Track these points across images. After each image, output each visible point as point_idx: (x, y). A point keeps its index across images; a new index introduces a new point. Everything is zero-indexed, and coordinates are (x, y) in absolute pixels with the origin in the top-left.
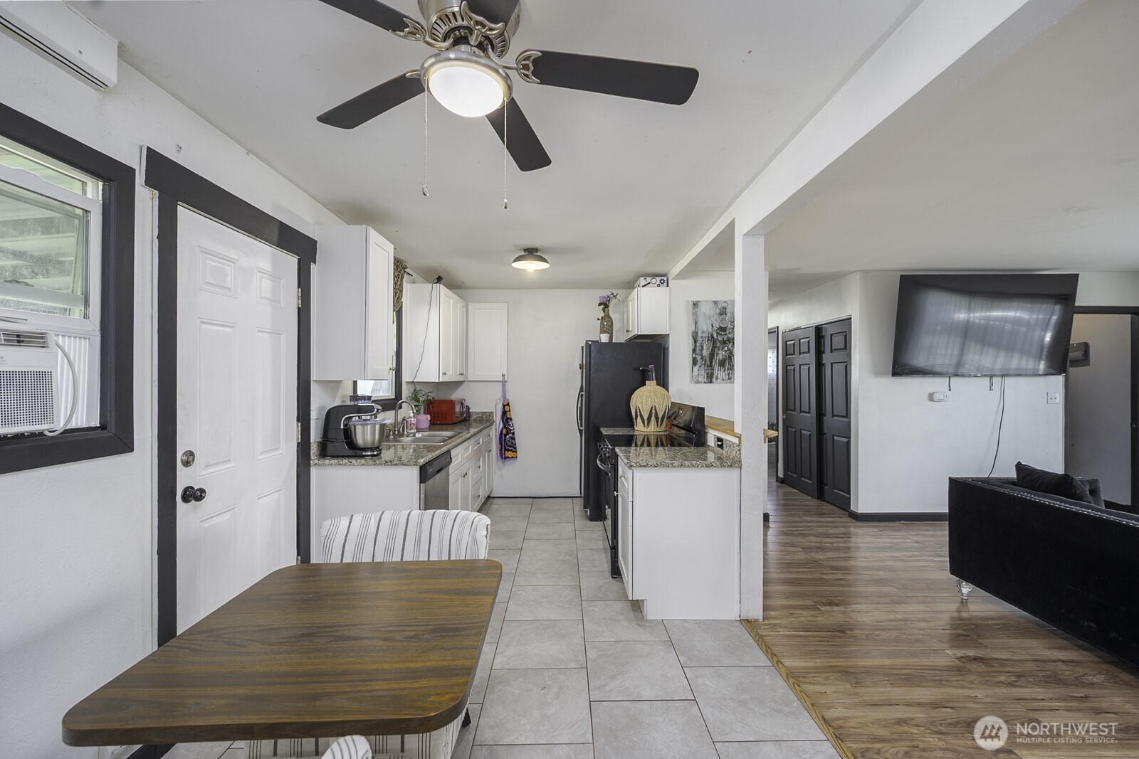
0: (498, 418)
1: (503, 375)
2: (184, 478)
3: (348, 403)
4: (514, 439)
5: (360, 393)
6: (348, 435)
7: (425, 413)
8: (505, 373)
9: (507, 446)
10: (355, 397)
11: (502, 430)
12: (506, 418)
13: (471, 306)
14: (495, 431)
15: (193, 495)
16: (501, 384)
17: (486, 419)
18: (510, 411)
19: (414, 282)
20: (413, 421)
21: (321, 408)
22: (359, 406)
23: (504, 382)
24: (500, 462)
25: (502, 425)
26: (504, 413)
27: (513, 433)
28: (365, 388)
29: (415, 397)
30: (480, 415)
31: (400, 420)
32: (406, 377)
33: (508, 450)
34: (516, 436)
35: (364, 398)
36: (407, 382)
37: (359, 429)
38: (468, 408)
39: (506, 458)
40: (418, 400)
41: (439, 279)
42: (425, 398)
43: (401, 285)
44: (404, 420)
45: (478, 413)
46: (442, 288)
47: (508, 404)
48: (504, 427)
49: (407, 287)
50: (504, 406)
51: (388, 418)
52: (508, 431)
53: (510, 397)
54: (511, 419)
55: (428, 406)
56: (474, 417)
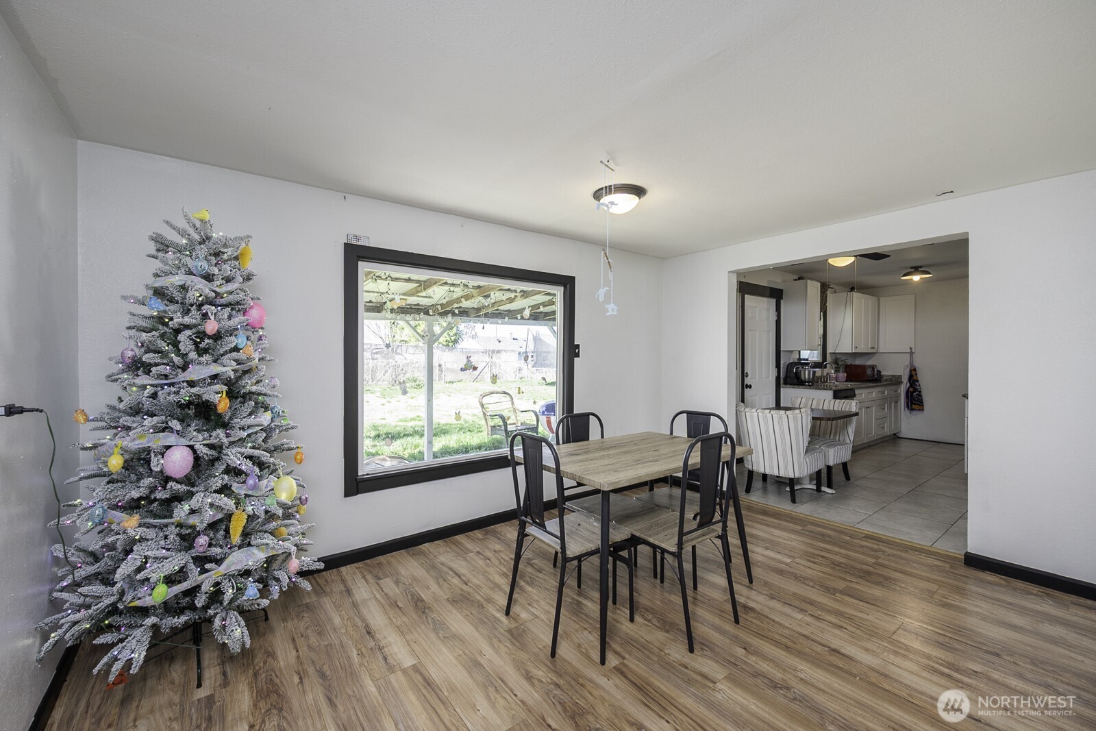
0: (905, 379)
1: (911, 348)
2: (747, 381)
3: (796, 361)
4: (921, 396)
5: (802, 357)
6: (797, 375)
7: (843, 372)
8: (913, 346)
9: (915, 400)
10: (800, 359)
11: (908, 389)
12: (913, 379)
13: (882, 299)
14: (902, 390)
15: (750, 387)
16: (909, 355)
17: (896, 381)
18: (916, 374)
19: (835, 292)
20: (834, 375)
21: (785, 363)
22: (802, 363)
23: (911, 353)
24: (908, 412)
25: (908, 385)
26: (911, 377)
27: (920, 392)
28: (805, 354)
29: (836, 362)
30: (890, 377)
31: (825, 374)
32: (830, 350)
33: (915, 404)
34: (922, 394)
35: (804, 359)
36: (830, 353)
37: (802, 372)
38: (879, 372)
39: (912, 409)
40: (837, 364)
41: (852, 289)
42: (843, 363)
43: (826, 296)
44: (827, 374)
45: (888, 376)
46: (855, 295)
47: (915, 370)
48: (911, 386)
49: (830, 296)
50: (911, 371)
51: (819, 372)
52: (915, 390)
53: (917, 364)
54: (918, 381)
55: (846, 369)
56: (885, 378)
